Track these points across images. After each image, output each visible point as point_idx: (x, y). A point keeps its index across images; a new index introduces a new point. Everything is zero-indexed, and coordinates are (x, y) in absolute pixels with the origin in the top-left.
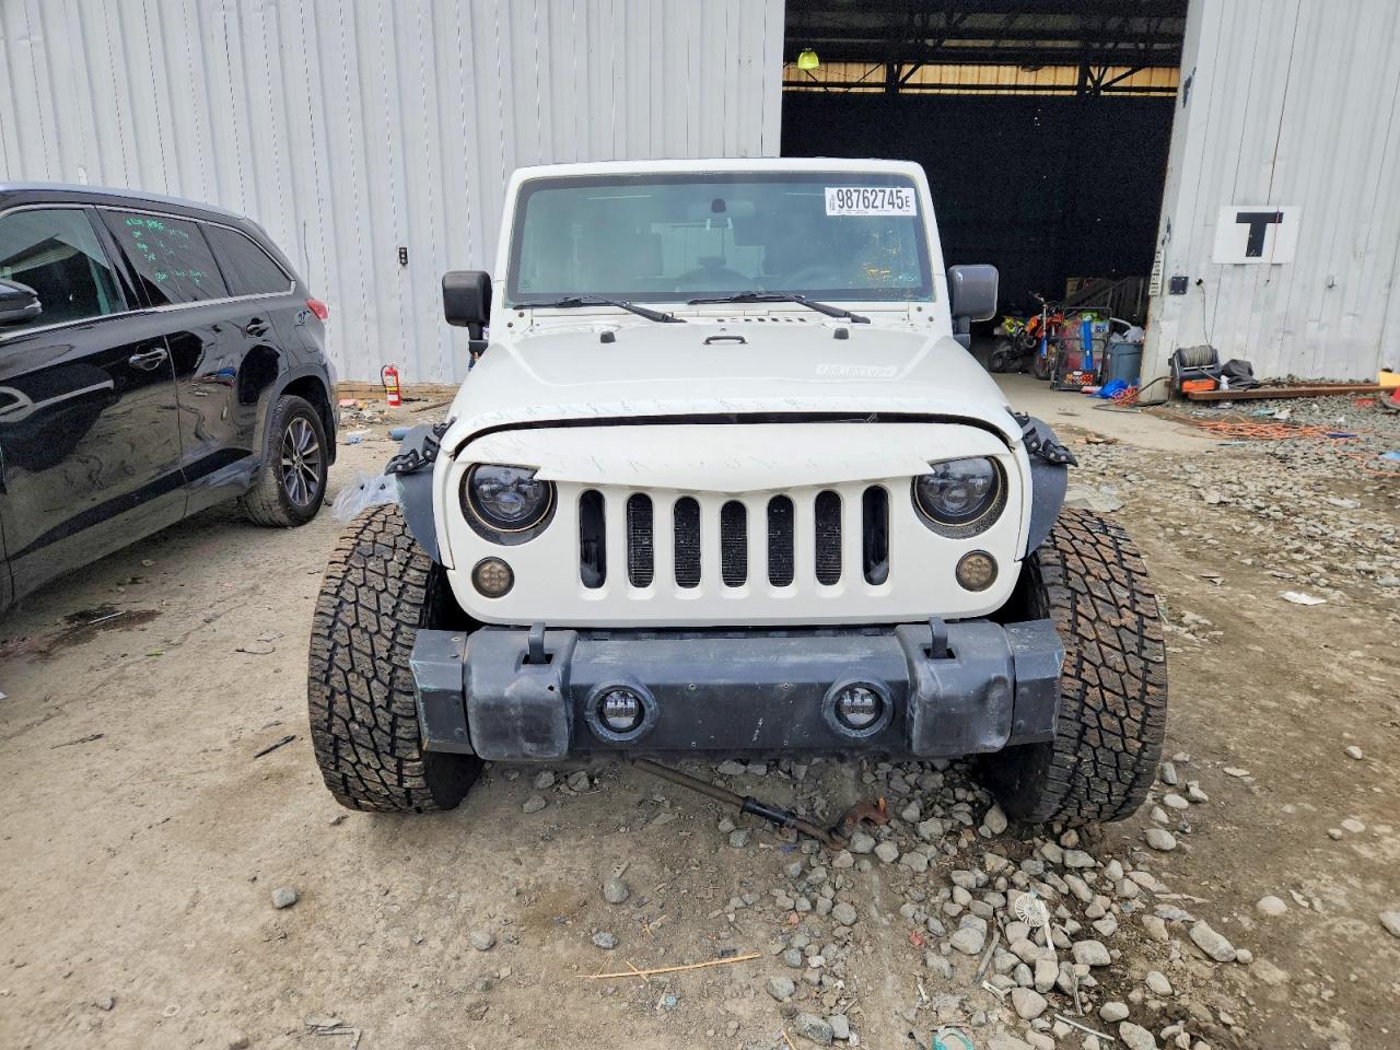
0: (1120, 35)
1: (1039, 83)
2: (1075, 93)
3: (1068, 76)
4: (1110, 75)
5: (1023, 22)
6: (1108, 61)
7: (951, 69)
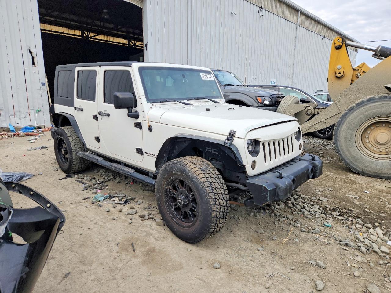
0: (92, 25)
1: (70, 33)
2: (81, 38)
3: (78, 33)
4: (92, 35)
5: (64, 15)
6: (90, 31)
7: (48, 26)
